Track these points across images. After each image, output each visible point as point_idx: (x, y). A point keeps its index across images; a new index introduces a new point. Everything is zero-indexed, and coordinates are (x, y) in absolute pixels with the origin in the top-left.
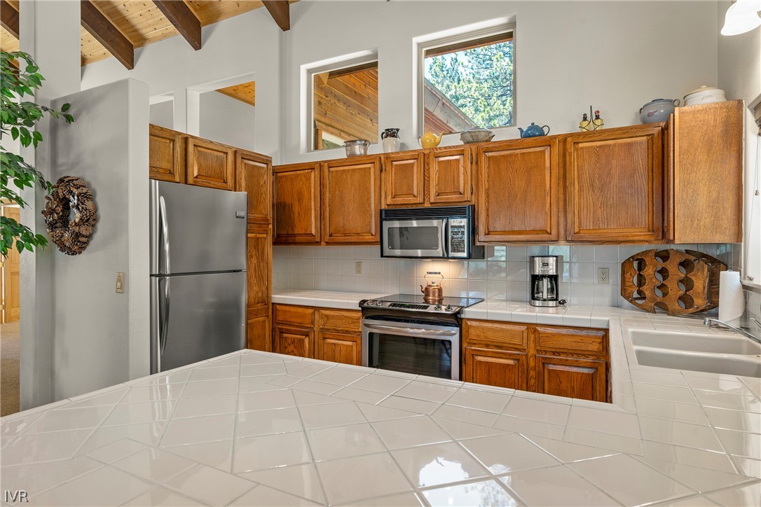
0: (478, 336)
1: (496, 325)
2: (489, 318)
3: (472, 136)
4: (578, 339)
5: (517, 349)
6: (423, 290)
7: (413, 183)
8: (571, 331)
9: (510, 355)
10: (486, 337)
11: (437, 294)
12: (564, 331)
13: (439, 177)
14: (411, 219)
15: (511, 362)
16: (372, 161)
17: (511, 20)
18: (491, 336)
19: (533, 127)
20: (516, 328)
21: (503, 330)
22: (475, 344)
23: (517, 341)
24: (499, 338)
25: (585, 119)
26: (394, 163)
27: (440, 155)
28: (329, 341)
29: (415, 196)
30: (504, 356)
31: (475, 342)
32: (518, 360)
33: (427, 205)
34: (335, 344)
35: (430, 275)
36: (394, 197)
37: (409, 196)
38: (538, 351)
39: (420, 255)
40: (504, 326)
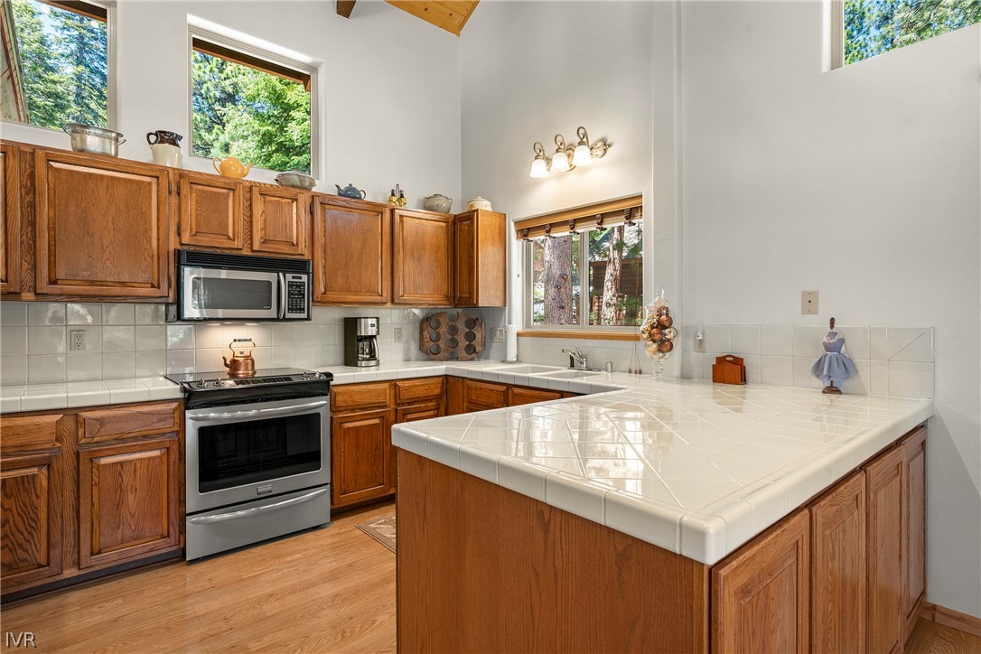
0: (346, 402)
1: (363, 387)
2: (356, 381)
3: (301, 181)
4: (427, 387)
5: (380, 407)
6: (228, 363)
7: (228, 221)
8: (422, 382)
9: (377, 413)
10: (353, 402)
11: (250, 367)
12: (417, 382)
13: (265, 220)
14: (220, 268)
15: (377, 421)
16: (155, 174)
17: (314, 63)
18: (359, 399)
19: (350, 188)
20: (380, 386)
21: (369, 391)
22: (341, 411)
23: (381, 399)
24: (367, 399)
25: (393, 195)
26: (195, 187)
27: (268, 193)
28: (104, 461)
29: (229, 238)
30: (371, 417)
31: (341, 409)
32: (383, 417)
33: (246, 252)
34: (121, 463)
35: (237, 343)
36: (195, 235)
37: (220, 236)
38: (398, 405)
39: (221, 317)
40: (370, 387)
